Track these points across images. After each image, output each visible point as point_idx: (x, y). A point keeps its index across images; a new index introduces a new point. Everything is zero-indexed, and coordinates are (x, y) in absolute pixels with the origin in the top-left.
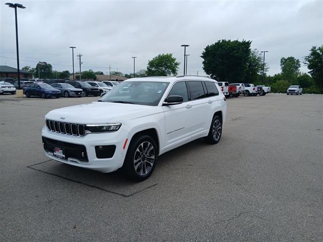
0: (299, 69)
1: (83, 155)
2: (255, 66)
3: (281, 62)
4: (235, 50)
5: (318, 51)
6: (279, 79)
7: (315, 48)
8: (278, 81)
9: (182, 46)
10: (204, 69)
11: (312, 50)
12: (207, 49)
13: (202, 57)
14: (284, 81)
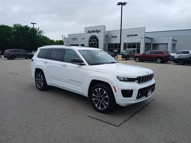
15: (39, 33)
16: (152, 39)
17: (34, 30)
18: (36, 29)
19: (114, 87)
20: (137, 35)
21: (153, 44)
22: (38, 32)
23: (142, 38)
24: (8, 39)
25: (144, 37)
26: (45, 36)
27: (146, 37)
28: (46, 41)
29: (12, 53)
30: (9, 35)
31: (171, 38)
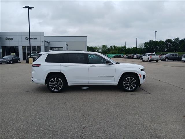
16: (49, 43)
19: (140, 74)
20: (36, 39)
21: (50, 47)
23: (42, 42)
25: (43, 41)
27: (46, 42)
31: (65, 43)
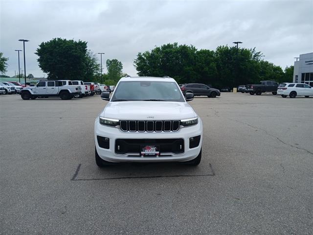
0: (122, 70)
1: (181, 148)
2: (91, 66)
3: (107, 63)
4: (73, 49)
5: (143, 56)
6: (107, 79)
7: (140, 53)
8: (106, 80)
9: (20, 40)
10: (40, 67)
11: (139, 55)
12: (42, 45)
13: (36, 53)
14: (111, 80)
15: (255, 56)
17: (246, 54)
18: (251, 50)
22: (253, 55)
24: (207, 69)
26: (265, 61)
28: (265, 69)
29: (189, 89)
30: (208, 64)
